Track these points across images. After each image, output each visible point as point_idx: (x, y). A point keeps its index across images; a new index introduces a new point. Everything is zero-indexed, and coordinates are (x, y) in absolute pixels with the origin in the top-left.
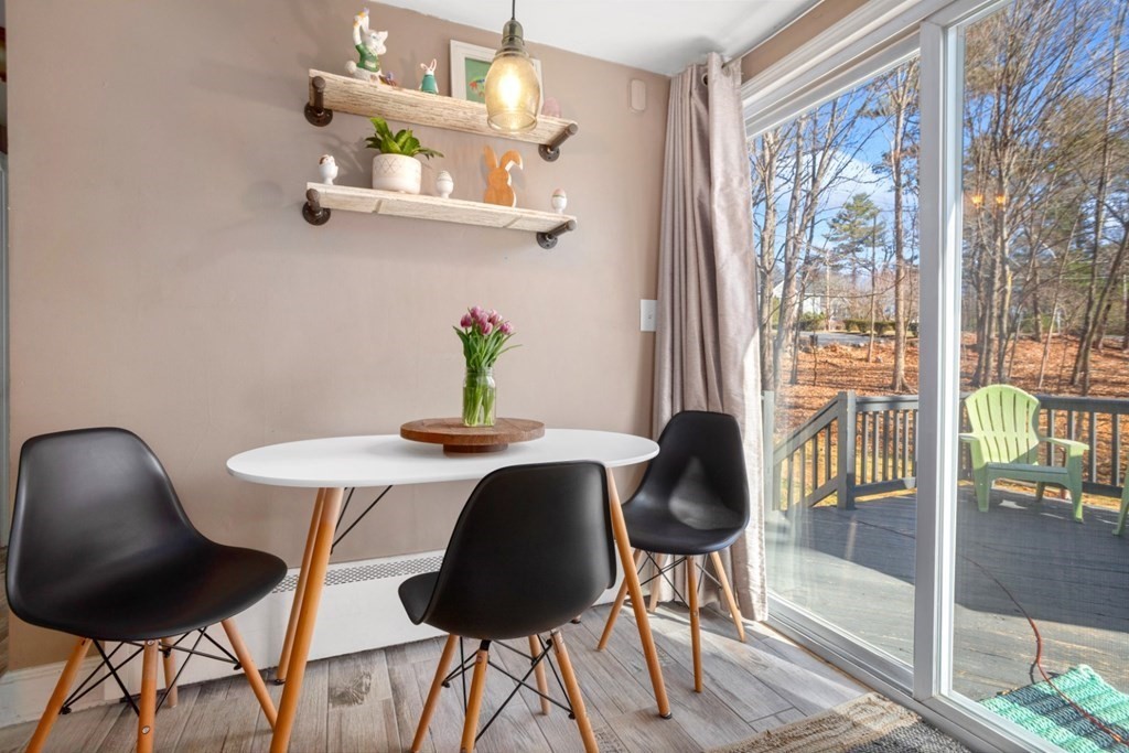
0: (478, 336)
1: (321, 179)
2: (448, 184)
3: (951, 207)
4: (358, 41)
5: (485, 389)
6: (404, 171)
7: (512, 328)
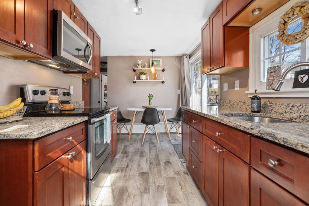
0: (150, 96)
1: (134, 79)
2: (149, 78)
3: (205, 81)
4: (138, 63)
5: (151, 102)
6: (143, 77)
7: (154, 95)
